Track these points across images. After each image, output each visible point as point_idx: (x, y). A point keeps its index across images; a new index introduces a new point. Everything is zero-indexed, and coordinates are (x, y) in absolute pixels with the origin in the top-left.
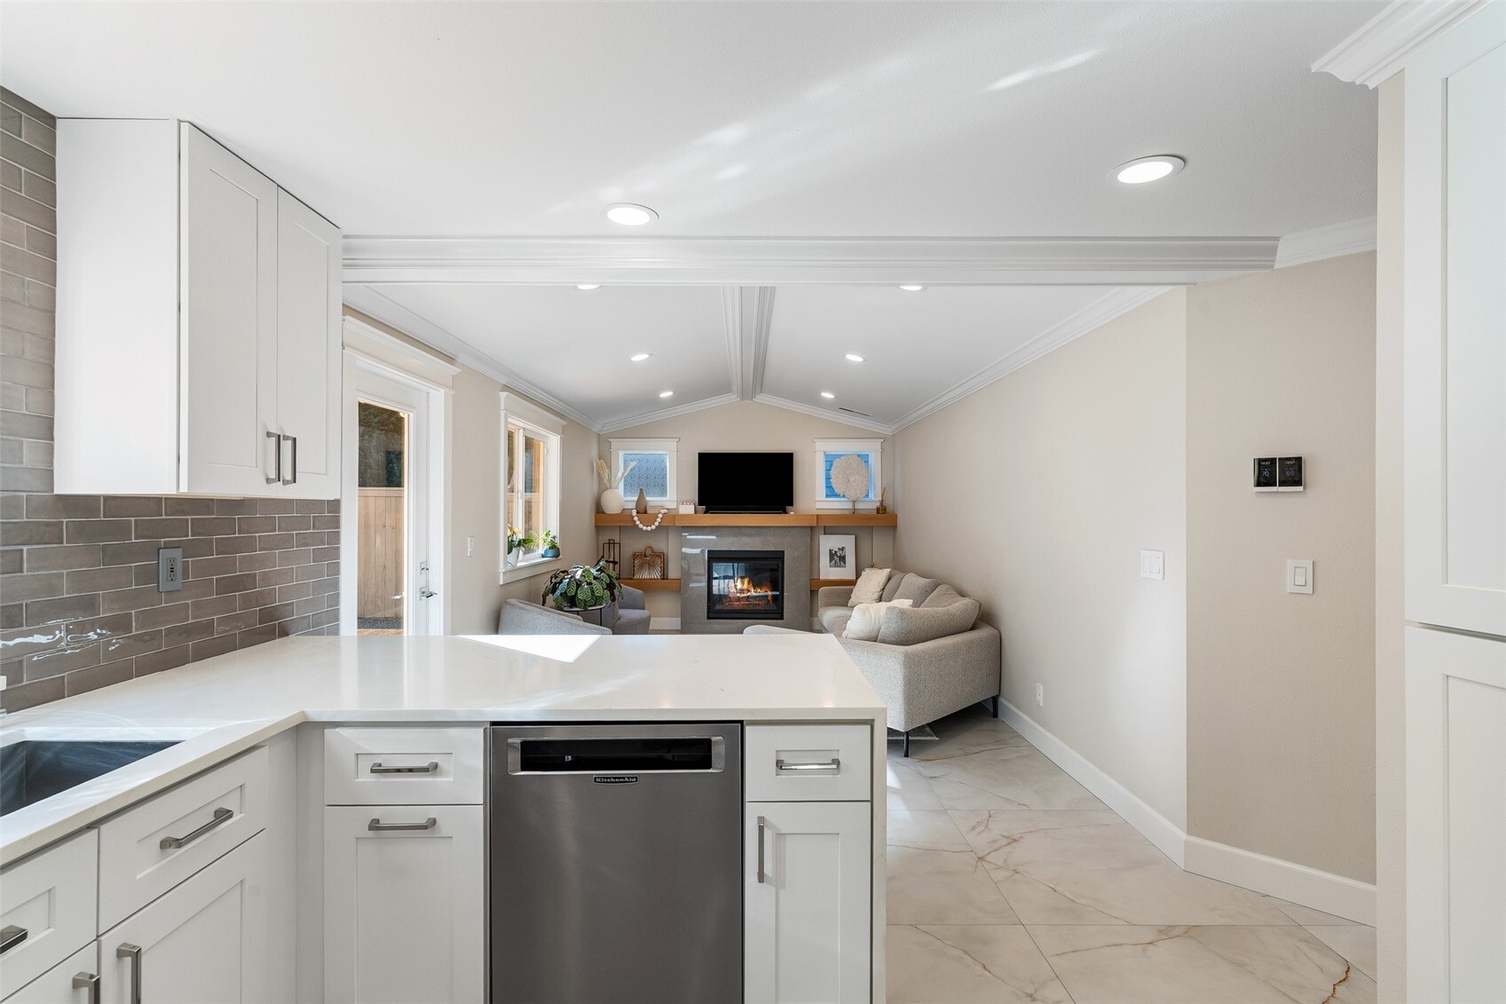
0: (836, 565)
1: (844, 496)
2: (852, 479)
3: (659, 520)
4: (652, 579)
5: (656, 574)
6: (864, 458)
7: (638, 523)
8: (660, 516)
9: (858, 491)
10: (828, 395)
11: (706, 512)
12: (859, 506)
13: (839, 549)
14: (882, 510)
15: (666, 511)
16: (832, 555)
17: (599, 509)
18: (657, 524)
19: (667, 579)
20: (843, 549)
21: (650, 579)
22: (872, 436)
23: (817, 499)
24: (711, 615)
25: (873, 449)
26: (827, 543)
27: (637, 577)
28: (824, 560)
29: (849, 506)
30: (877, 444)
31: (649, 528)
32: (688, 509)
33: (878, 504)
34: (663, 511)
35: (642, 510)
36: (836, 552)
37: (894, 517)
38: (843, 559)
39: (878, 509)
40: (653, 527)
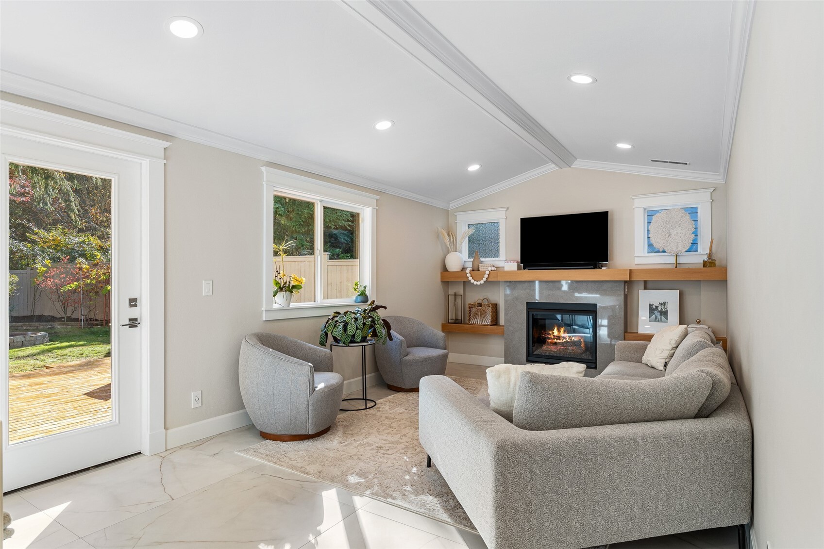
0: (656, 320)
1: (664, 252)
2: (673, 232)
3: (486, 276)
4: (483, 325)
5: (488, 320)
6: (693, 212)
7: (470, 278)
8: (487, 272)
9: (680, 245)
10: (624, 146)
11: (524, 269)
12: (682, 260)
13: (661, 304)
14: (709, 263)
15: (493, 269)
16: (652, 309)
17: (445, 269)
18: (485, 279)
19: (499, 325)
20: (665, 304)
21: (481, 325)
22: (698, 187)
23: (636, 254)
24: (530, 358)
25: (701, 201)
26: (646, 298)
27: (472, 322)
28: (643, 315)
29: (672, 260)
30: (706, 196)
31: (479, 283)
32: (512, 267)
33: (705, 258)
34: (490, 269)
35: (476, 268)
36: (657, 307)
37: (724, 270)
38: (664, 313)
39: (705, 264)
40: (482, 282)
